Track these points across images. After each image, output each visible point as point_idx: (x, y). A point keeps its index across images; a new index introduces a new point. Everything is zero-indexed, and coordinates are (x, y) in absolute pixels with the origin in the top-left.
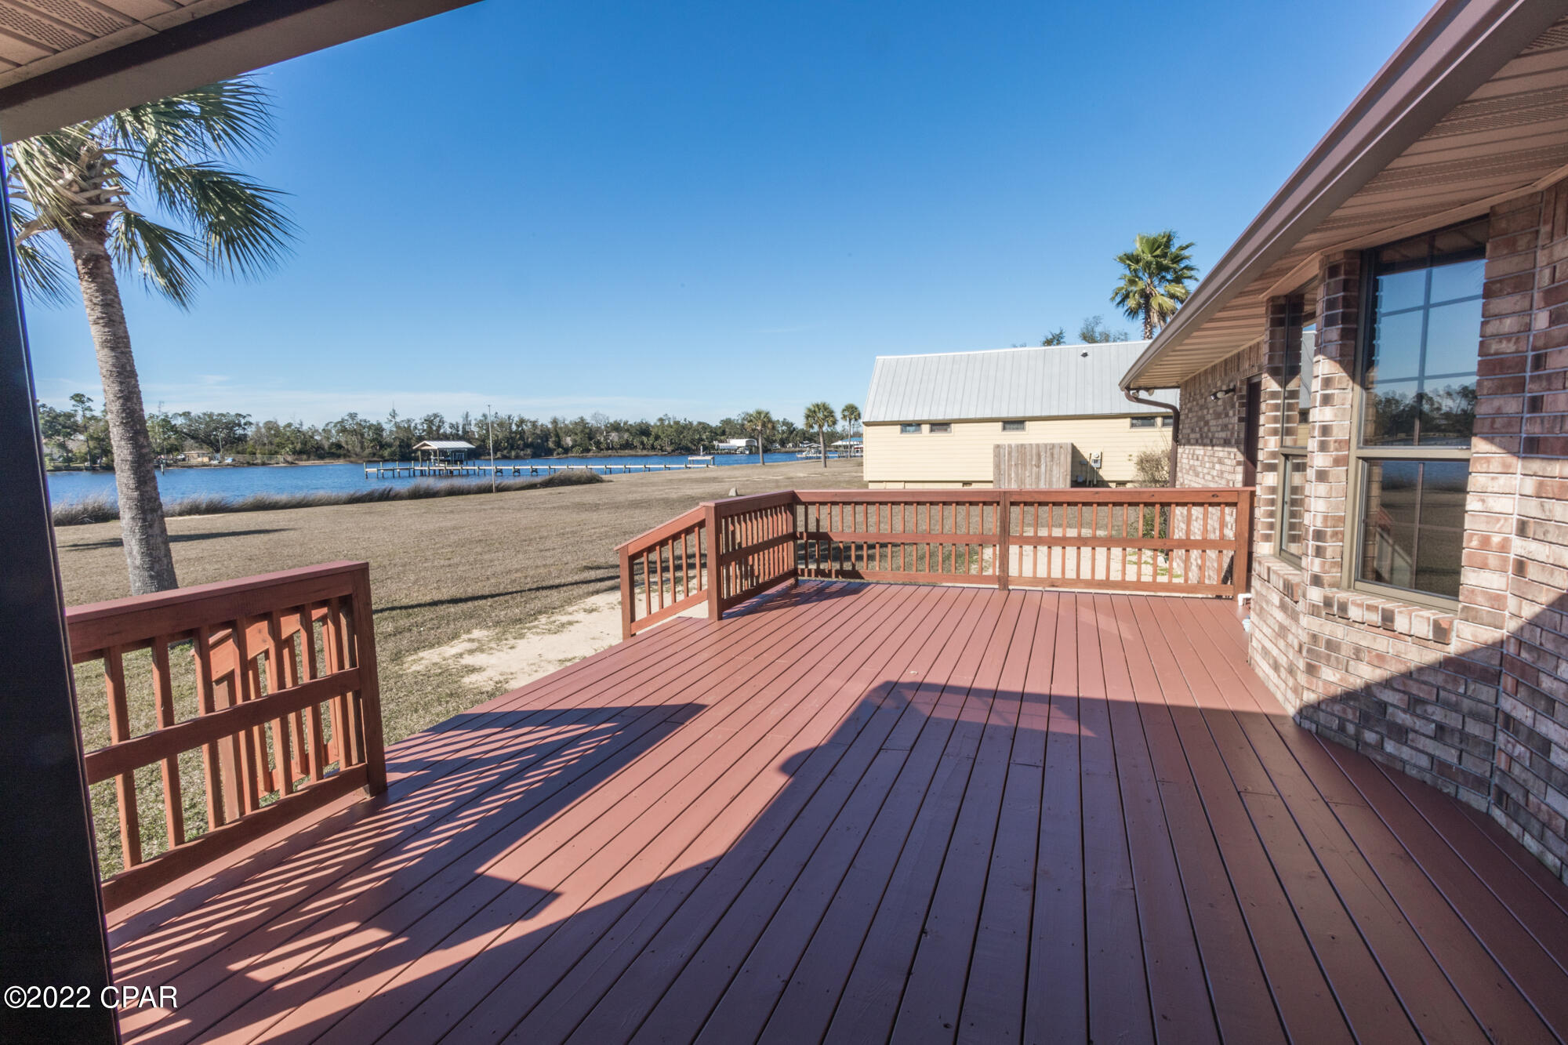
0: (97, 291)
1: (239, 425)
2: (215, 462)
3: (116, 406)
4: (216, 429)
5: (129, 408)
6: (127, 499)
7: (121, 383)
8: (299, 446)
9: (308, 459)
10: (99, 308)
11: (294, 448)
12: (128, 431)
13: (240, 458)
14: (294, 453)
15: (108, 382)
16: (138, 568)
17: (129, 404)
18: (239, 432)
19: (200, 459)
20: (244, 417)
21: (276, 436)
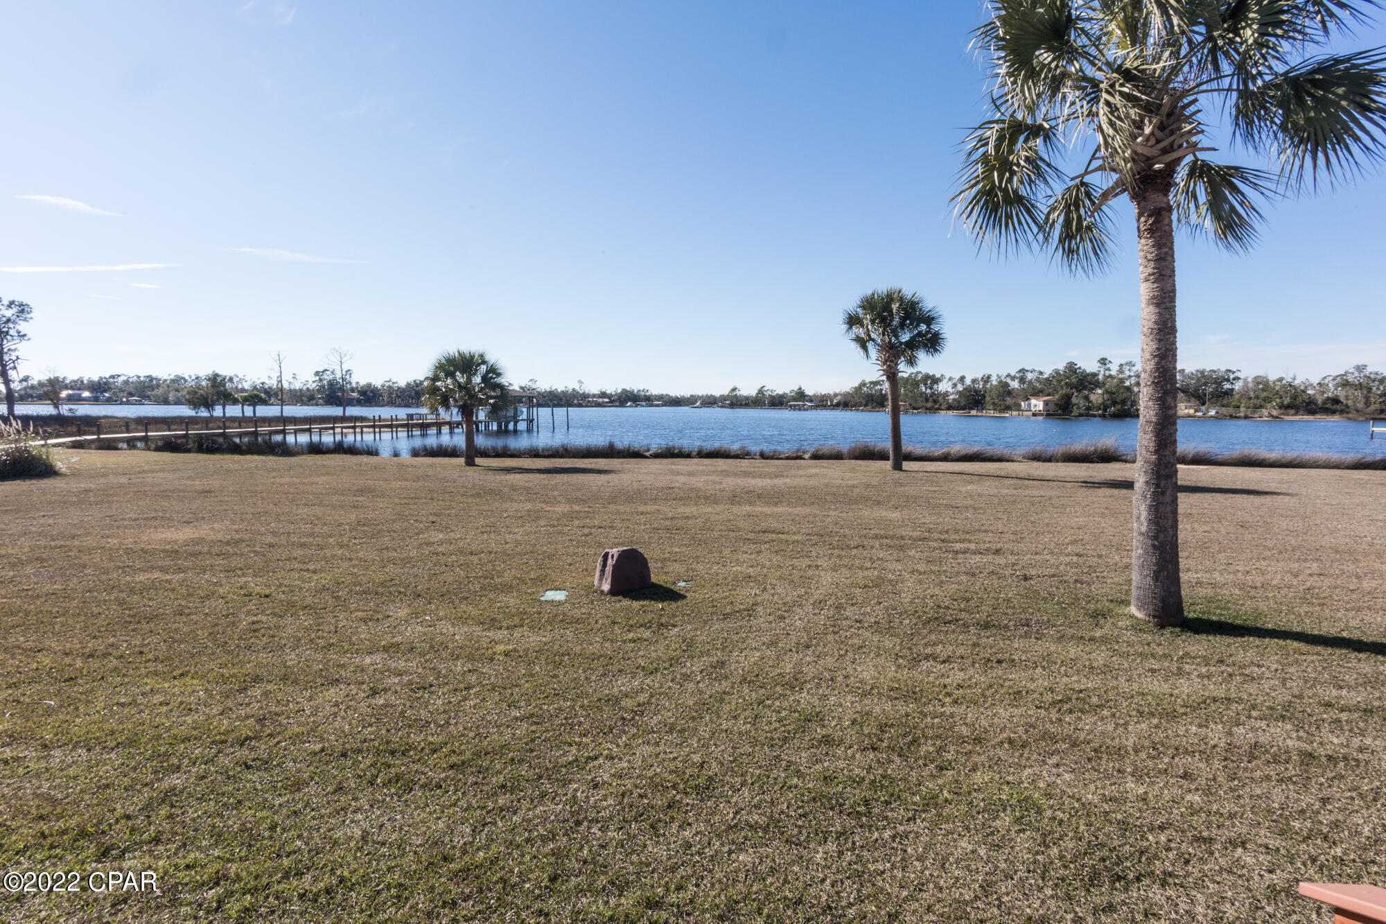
0: (1153, 246)
1: (1228, 380)
2: (1200, 414)
3: (1151, 366)
4: (1205, 384)
5: (1163, 367)
6: (1145, 462)
7: (1160, 341)
8: (1287, 401)
9: (1296, 414)
10: (1152, 264)
11: (1282, 403)
12: (1158, 392)
13: (1224, 410)
14: (1280, 408)
15: (1148, 340)
16: (1143, 534)
17: (1163, 362)
18: (1227, 386)
19: (1186, 411)
20: (1234, 373)
21: (1263, 390)
